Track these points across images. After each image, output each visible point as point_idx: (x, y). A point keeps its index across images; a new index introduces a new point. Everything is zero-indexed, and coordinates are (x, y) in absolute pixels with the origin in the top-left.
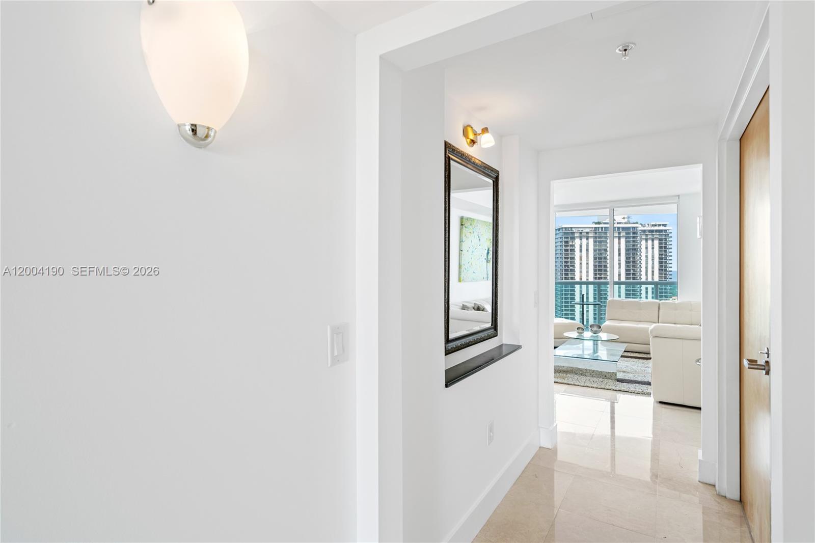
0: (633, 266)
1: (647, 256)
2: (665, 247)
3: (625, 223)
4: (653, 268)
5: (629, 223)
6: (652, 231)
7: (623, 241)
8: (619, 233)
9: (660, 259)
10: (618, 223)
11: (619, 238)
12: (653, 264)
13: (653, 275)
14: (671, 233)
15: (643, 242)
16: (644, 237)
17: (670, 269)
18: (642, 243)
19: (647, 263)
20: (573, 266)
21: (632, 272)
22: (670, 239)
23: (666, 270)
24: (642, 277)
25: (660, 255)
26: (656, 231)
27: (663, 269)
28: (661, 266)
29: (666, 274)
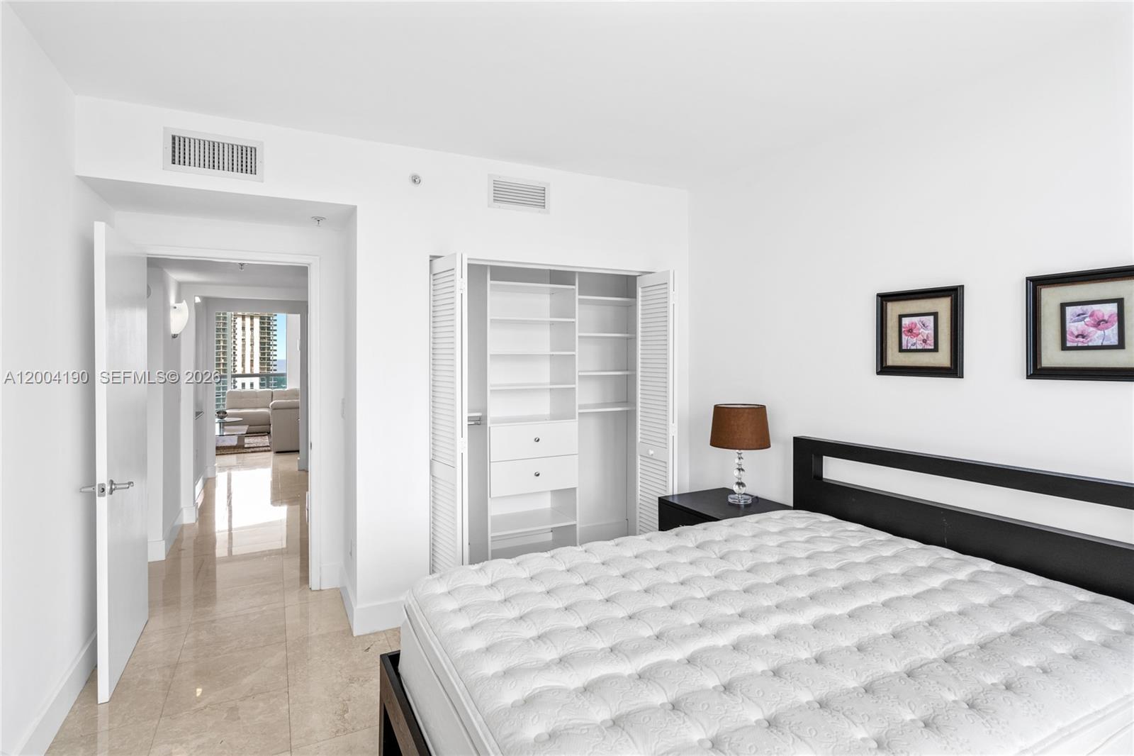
2: (268, 329)
4: (252, 356)
9: (261, 343)
12: (252, 350)
13: (252, 365)
17: (275, 358)
18: (237, 321)
19: (244, 350)
23: (269, 359)
24: (236, 368)
25: (261, 338)
27: (266, 357)
28: (263, 354)
29: (269, 365)
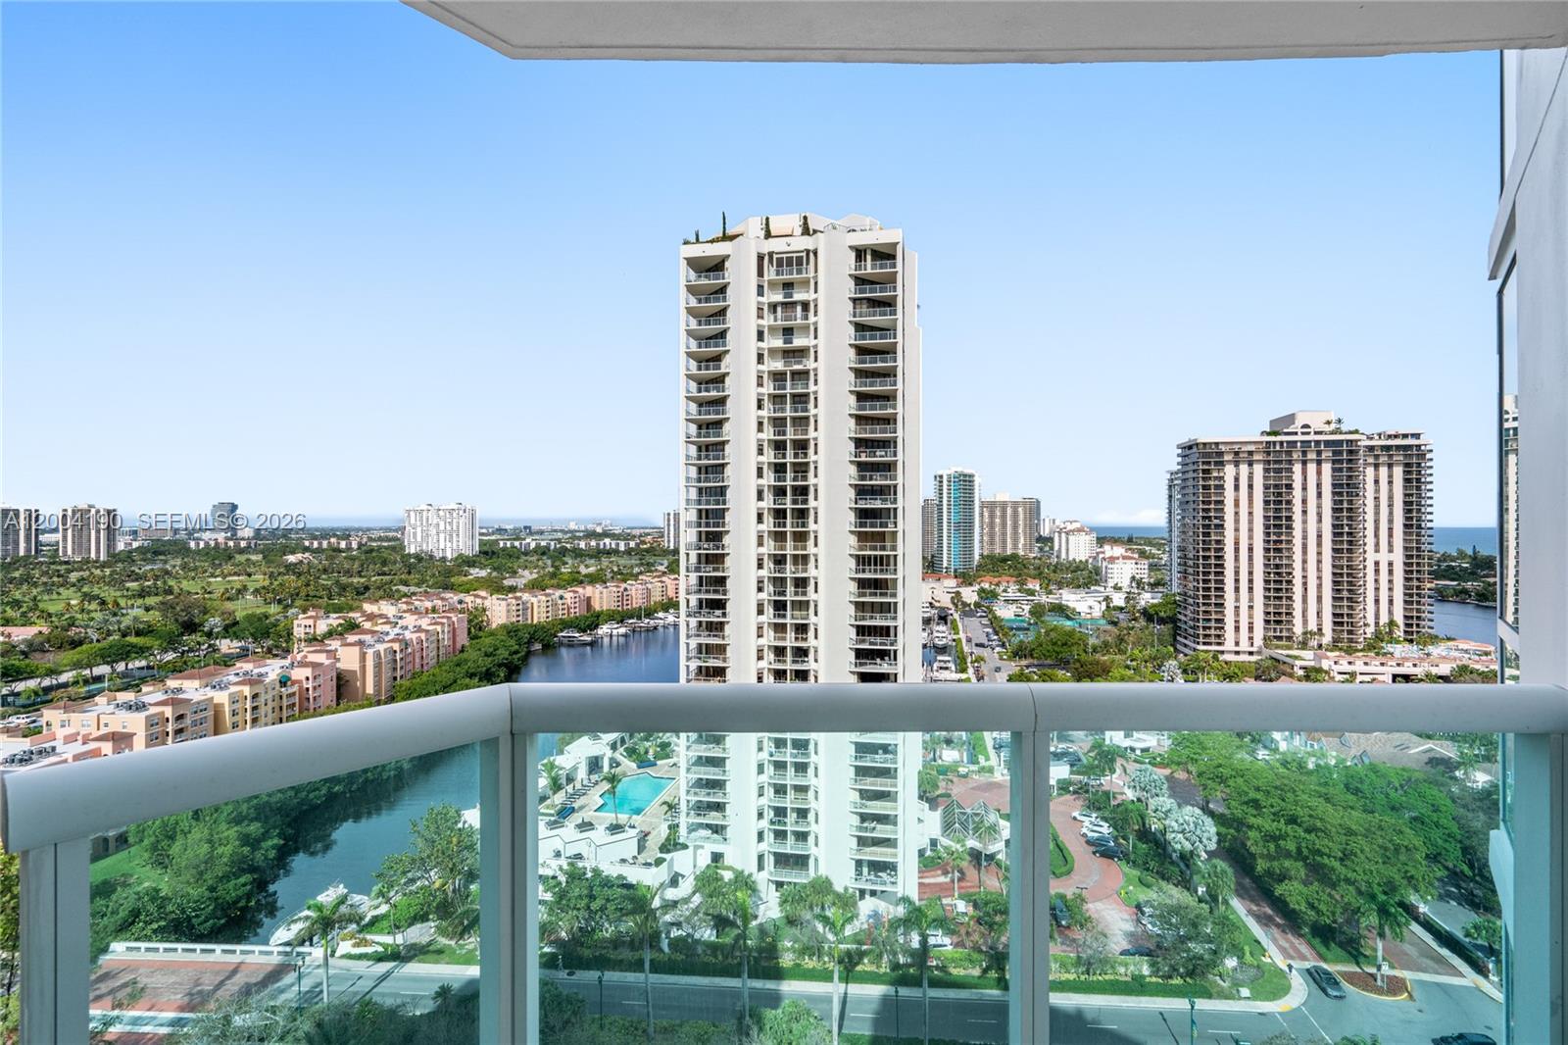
0: (1350, 518)
1: (1377, 499)
3: (1332, 433)
5: (1341, 433)
6: (1388, 448)
7: (1327, 468)
8: (1319, 453)
10: (1316, 433)
11: (1319, 463)
14: (1431, 451)
15: (1370, 471)
16: (1371, 460)
20: (1222, 518)
21: (1346, 529)
22: (1428, 464)
26: (1398, 447)
